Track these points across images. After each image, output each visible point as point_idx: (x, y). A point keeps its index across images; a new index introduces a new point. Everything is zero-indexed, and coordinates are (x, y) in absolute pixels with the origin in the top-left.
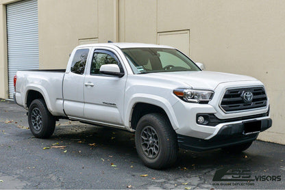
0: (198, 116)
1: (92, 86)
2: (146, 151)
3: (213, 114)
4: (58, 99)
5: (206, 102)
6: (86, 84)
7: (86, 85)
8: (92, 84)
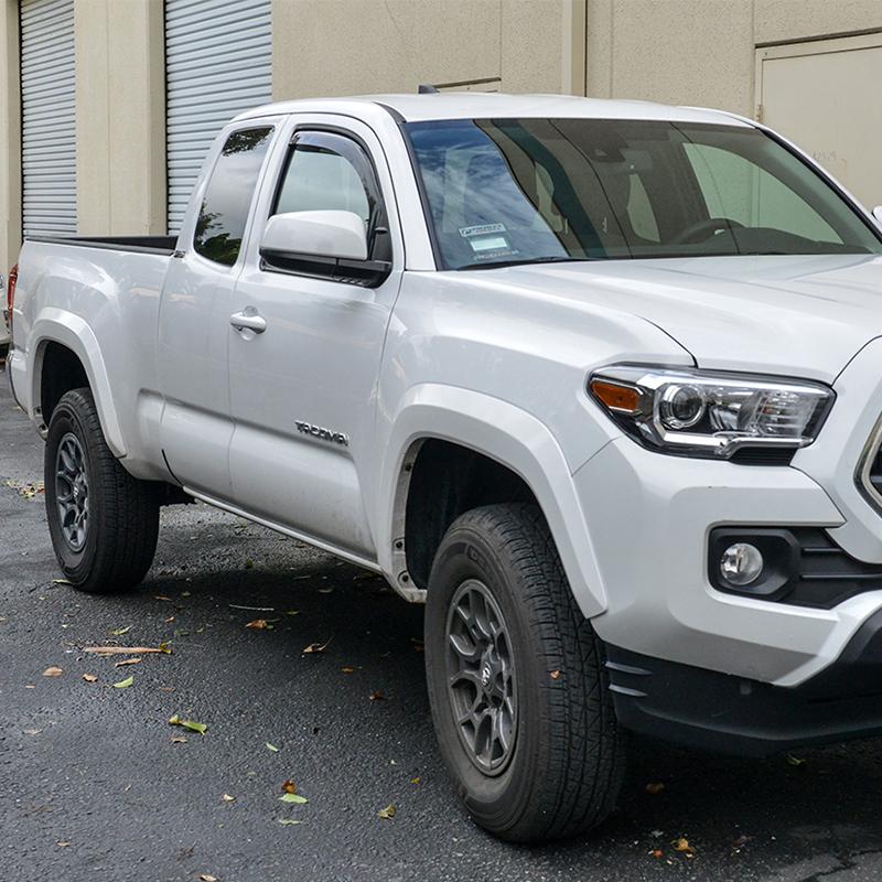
0: (721, 539)
1: (259, 331)
2: (469, 724)
3: (819, 532)
4: (144, 392)
5: (780, 456)
6: (239, 317)
7: (240, 327)
8: (257, 320)
